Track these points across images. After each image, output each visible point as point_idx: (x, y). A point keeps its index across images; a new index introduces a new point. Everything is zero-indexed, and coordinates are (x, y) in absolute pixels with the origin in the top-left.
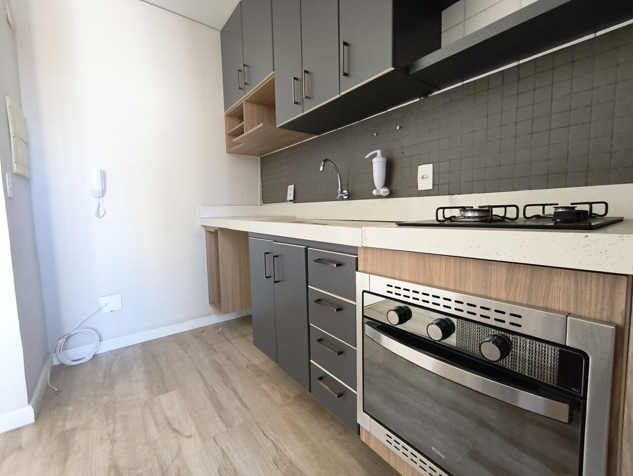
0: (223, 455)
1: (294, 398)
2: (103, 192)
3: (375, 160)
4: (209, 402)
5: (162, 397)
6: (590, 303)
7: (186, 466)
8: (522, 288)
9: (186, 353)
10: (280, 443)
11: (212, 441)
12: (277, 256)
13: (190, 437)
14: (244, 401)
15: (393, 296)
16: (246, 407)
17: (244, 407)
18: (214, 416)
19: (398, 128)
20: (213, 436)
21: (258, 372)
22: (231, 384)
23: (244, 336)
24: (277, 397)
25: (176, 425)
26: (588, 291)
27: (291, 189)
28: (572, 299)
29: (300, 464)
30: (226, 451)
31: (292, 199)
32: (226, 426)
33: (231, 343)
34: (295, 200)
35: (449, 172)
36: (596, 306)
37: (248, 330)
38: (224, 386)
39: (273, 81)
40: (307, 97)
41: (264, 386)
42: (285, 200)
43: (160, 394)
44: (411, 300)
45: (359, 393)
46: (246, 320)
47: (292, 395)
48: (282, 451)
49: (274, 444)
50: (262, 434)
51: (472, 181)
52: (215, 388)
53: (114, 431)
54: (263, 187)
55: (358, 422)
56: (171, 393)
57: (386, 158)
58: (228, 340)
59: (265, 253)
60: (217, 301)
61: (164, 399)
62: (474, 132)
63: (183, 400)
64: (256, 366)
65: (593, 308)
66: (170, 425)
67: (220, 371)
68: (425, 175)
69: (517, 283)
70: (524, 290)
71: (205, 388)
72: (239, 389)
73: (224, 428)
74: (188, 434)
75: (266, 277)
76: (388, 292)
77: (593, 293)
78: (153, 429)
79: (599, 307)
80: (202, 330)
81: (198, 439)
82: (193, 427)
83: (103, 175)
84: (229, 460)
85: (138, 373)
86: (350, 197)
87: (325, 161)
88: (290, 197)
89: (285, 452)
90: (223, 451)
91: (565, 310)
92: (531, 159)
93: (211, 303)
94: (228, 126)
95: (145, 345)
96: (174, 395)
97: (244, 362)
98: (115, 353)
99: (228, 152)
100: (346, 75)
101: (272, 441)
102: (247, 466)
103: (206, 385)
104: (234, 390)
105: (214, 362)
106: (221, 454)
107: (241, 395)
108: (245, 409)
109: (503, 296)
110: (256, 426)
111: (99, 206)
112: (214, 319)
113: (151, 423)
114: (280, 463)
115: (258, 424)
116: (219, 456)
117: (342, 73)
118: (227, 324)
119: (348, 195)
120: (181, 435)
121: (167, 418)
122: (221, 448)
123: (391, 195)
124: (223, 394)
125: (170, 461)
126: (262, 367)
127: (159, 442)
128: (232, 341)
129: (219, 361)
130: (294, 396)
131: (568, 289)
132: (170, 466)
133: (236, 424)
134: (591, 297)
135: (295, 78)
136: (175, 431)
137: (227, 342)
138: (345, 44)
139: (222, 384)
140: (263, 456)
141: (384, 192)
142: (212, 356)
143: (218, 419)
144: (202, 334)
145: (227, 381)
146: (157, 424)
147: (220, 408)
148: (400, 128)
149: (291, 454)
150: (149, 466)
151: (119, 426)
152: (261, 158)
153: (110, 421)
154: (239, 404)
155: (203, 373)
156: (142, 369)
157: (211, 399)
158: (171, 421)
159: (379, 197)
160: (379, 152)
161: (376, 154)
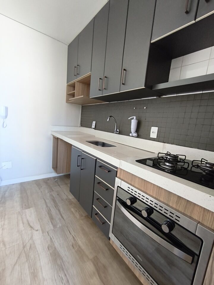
0: (51, 240)
1: (85, 216)
2: (6, 117)
3: (132, 121)
4: (47, 215)
5: (26, 210)
6: (208, 220)
7: (34, 243)
8: (183, 205)
9: (40, 190)
10: (76, 237)
11: (47, 233)
12: (83, 159)
13: (37, 230)
14: (63, 216)
15: (130, 192)
16: (63, 218)
17: (62, 219)
18: (49, 222)
19: (145, 108)
20: (47, 231)
21: (71, 203)
22: (58, 208)
23: (66, 184)
24: (77, 215)
25: (31, 224)
26: (208, 216)
27: (94, 123)
28: (201, 217)
29: (83, 247)
30: (52, 239)
31: (94, 128)
32: (54, 227)
33: (60, 187)
34: (95, 129)
35: (165, 133)
36: (210, 222)
37: (68, 181)
38: (55, 208)
39: (90, 76)
40: (105, 89)
41: (72, 210)
42: (91, 127)
43: (26, 209)
44: (137, 196)
45: (111, 224)
46: (68, 176)
47: (84, 215)
48: (76, 241)
49: (73, 237)
50: (69, 232)
51: (174, 139)
52: (51, 208)
53: (4, 224)
54: (81, 119)
55: (110, 236)
56: (31, 209)
57: (138, 120)
58: (59, 185)
59: (78, 156)
60: (55, 167)
61: (27, 211)
62: (178, 118)
63: (36, 213)
64: (70, 200)
65: (209, 222)
66: (29, 224)
67: (54, 200)
68: (154, 132)
69: (181, 203)
70: (183, 206)
71: (46, 208)
72: (61, 210)
73: (52, 228)
74: (37, 229)
75: (78, 166)
76: (128, 190)
77: (210, 217)
78: (21, 225)
79: (211, 223)
80: (48, 179)
81: (41, 232)
82: (39, 226)
83: (7, 109)
84: (53, 243)
85: (17, 197)
86: (120, 133)
87: (110, 117)
88: (93, 126)
89: (77, 241)
90: (51, 239)
91: (198, 220)
92: (201, 136)
93: (53, 168)
94: (68, 90)
95: (22, 184)
96: (32, 210)
97: (65, 197)
98: (8, 187)
99: (66, 102)
100: (123, 84)
101: (73, 236)
102: (61, 246)
103: (47, 206)
104: (59, 210)
105: (51, 195)
106: (50, 240)
107: (62, 213)
108: (63, 220)
109: (174, 206)
110: (66, 228)
111: (4, 123)
112: (54, 175)
113: (21, 222)
114: (74, 246)
115: (67, 227)
116: (49, 240)
117: (121, 84)
118: (60, 177)
119: (119, 132)
120: (34, 229)
121: (28, 221)
122: (50, 237)
123: (138, 136)
124: (54, 211)
125: (28, 241)
126: (73, 200)
127: (23, 232)
128: (61, 186)
129: (54, 196)
130: (85, 215)
131: (200, 212)
132: (27, 244)
133: (58, 227)
134: (208, 219)
135: (100, 79)
136: (31, 227)
137: (58, 186)
138: (124, 70)
139: (54, 206)
140: (68, 242)
141: (135, 135)
142: (51, 192)
143: (50, 223)
144: (48, 181)
145: (56, 206)
146: (23, 223)
147: (52, 218)
148: (146, 108)
149: (80, 243)
150: (18, 243)
151: (6, 222)
152: (82, 106)
153: (3, 219)
154: (60, 217)
155: (46, 200)
156: (19, 196)
157: (48, 214)
158: (29, 222)
159: (133, 136)
160: (135, 117)
161: (133, 118)
